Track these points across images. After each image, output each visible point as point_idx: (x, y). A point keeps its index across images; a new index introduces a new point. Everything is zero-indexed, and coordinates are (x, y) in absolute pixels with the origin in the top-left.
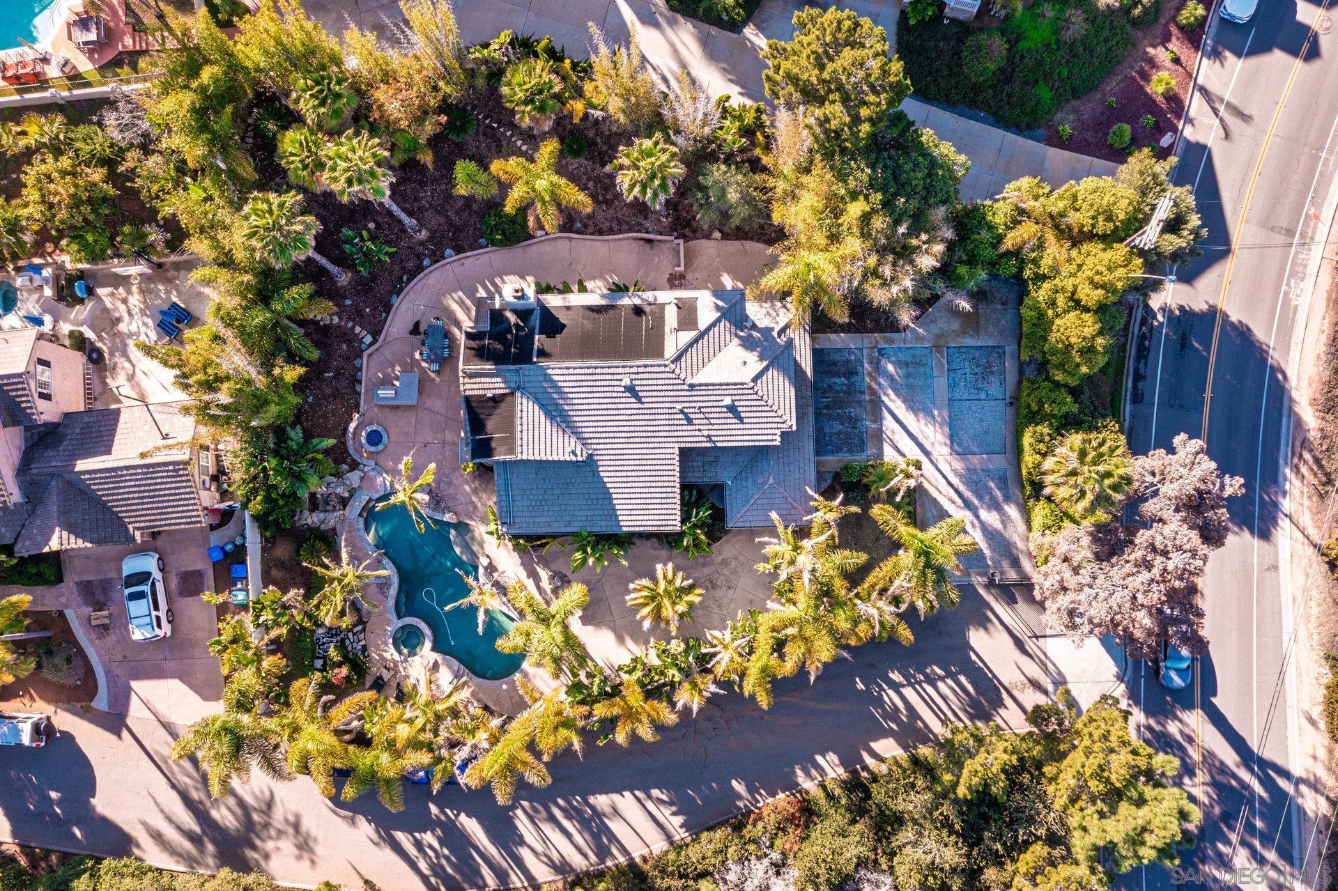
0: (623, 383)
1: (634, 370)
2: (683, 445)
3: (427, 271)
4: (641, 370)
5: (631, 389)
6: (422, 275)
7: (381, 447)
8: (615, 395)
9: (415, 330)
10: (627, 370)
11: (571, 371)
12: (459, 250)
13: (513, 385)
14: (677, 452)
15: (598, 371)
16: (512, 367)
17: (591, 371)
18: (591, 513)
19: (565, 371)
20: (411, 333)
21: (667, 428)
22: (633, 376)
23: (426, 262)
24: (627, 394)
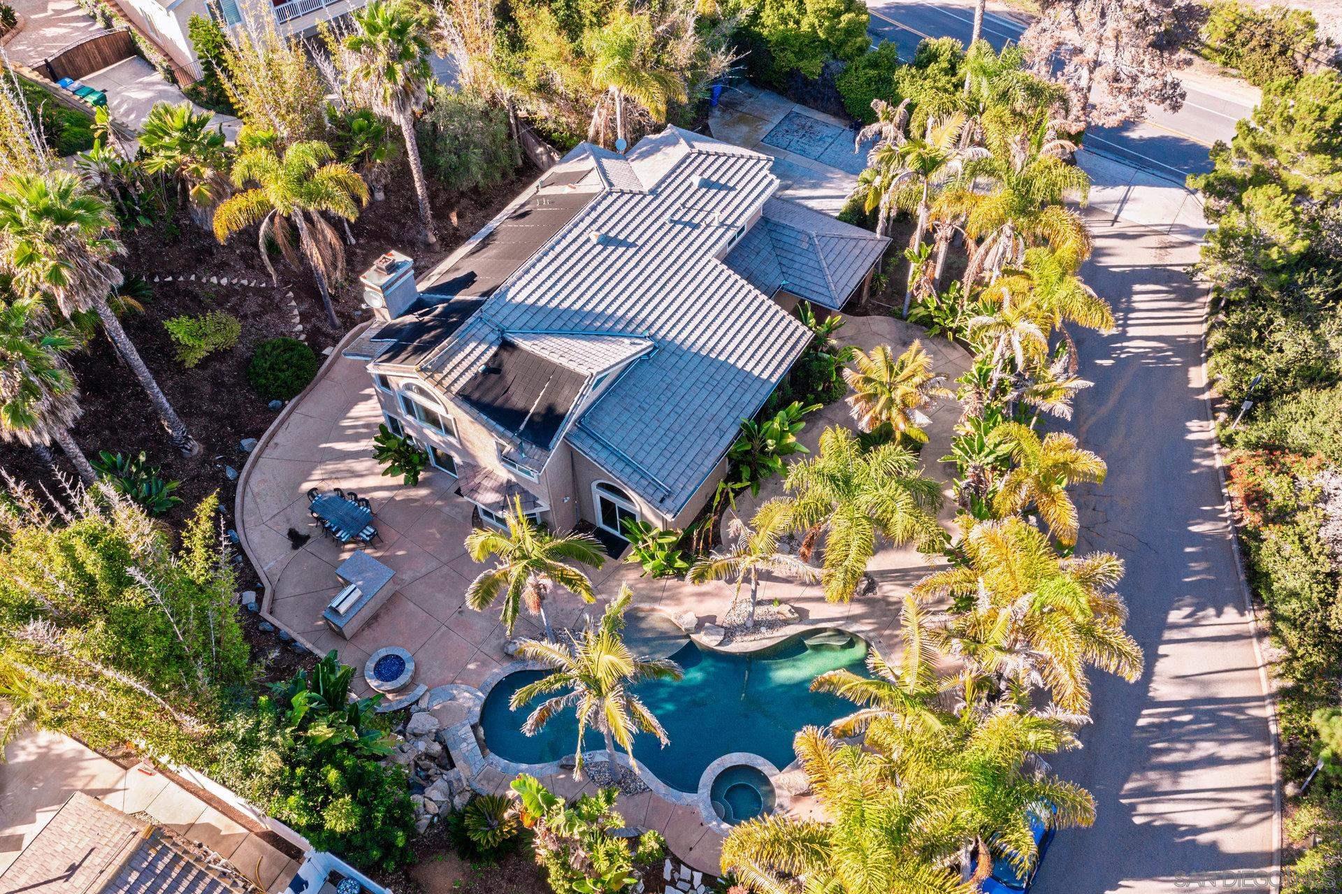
0: (594, 240)
1: (588, 220)
2: (714, 251)
3: (241, 481)
4: (594, 215)
5: (606, 241)
6: (240, 489)
7: (410, 666)
8: (600, 259)
9: (297, 539)
10: (582, 226)
11: (533, 272)
12: (257, 435)
13: (493, 337)
14: (716, 261)
15: (558, 249)
16: (470, 320)
17: (552, 255)
18: (724, 397)
19: (528, 277)
20: (295, 547)
21: (681, 248)
22: (595, 227)
23: (230, 473)
24: (611, 248)
